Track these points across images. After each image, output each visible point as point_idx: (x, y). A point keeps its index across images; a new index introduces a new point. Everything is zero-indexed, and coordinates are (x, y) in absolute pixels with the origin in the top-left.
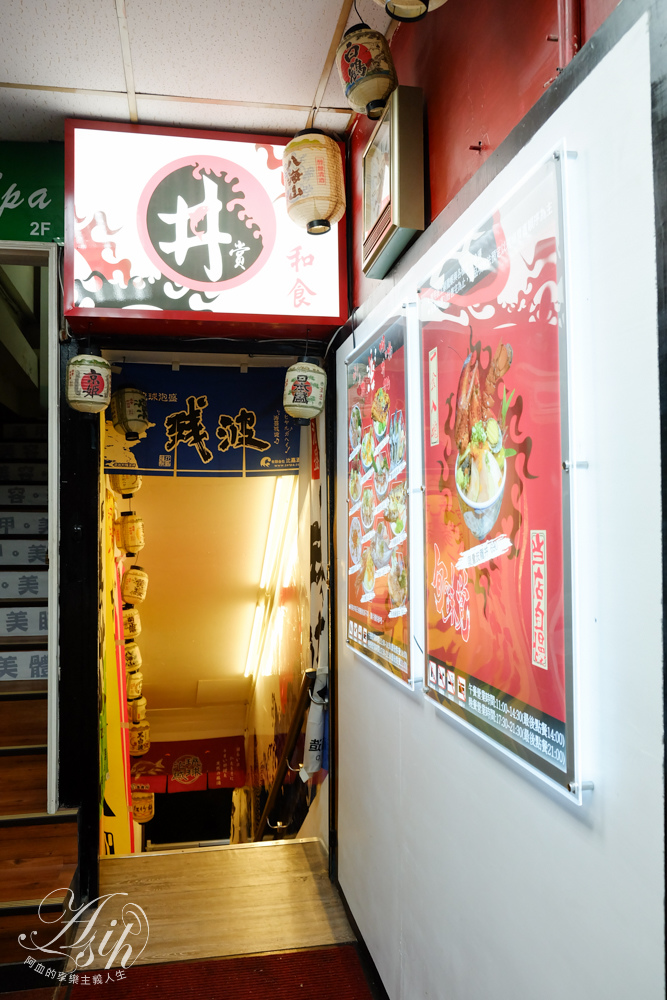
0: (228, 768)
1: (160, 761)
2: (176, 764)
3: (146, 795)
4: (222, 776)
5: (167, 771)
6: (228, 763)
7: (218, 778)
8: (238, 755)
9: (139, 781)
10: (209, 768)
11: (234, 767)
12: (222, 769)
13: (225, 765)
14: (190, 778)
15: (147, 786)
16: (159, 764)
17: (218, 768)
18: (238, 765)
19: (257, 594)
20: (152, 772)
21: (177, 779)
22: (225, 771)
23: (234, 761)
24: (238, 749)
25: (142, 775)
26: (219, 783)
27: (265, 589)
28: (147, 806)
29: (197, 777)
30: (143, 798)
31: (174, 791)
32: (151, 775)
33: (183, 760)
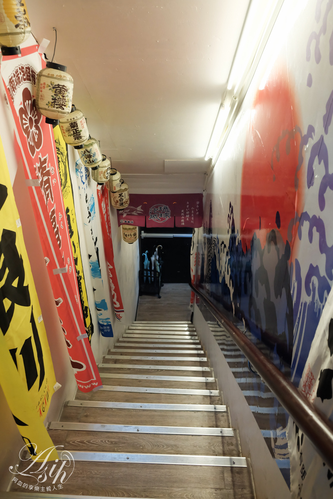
0: (190, 214)
1: (140, 207)
2: (151, 210)
3: (131, 227)
4: (185, 219)
5: (145, 213)
6: (190, 211)
7: (183, 221)
8: (198, 207)
9: (125, 218)
10: (175, 213)
11: (195, 214)
12: (185, 215)
13: (188, 213)
14: (162, 219)
15: (131, 222)
16: (139, 208)
17: (182, 214)
18: (197, 213)
19: (222, 93)
20: (134, 213)
21: (153, 219)
22: (188, 216)
23: (194, 210)
24: (198, 203)
25: (128, 215)
26: (183, 224)
27: (231, 91)
28: (132, 234)
29: (167, 219)
30: (129, 229)
31: (150, 227)
32: (134, 215)
33: (157, 207)
